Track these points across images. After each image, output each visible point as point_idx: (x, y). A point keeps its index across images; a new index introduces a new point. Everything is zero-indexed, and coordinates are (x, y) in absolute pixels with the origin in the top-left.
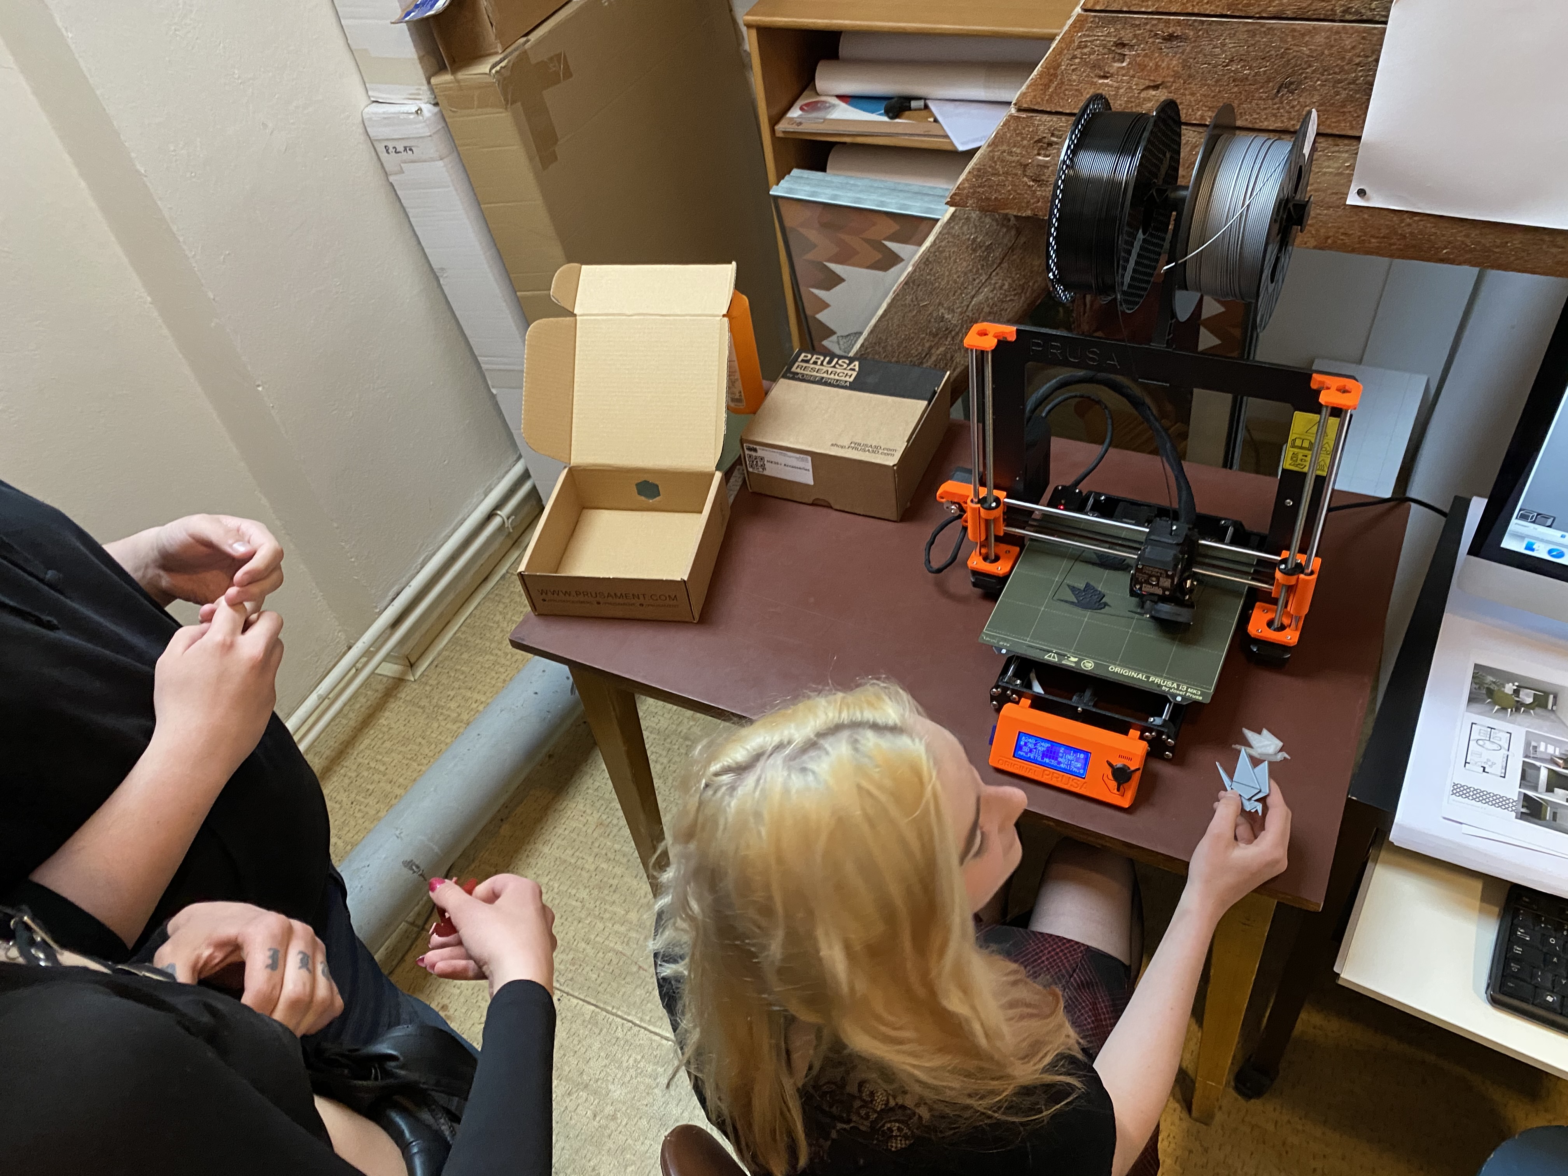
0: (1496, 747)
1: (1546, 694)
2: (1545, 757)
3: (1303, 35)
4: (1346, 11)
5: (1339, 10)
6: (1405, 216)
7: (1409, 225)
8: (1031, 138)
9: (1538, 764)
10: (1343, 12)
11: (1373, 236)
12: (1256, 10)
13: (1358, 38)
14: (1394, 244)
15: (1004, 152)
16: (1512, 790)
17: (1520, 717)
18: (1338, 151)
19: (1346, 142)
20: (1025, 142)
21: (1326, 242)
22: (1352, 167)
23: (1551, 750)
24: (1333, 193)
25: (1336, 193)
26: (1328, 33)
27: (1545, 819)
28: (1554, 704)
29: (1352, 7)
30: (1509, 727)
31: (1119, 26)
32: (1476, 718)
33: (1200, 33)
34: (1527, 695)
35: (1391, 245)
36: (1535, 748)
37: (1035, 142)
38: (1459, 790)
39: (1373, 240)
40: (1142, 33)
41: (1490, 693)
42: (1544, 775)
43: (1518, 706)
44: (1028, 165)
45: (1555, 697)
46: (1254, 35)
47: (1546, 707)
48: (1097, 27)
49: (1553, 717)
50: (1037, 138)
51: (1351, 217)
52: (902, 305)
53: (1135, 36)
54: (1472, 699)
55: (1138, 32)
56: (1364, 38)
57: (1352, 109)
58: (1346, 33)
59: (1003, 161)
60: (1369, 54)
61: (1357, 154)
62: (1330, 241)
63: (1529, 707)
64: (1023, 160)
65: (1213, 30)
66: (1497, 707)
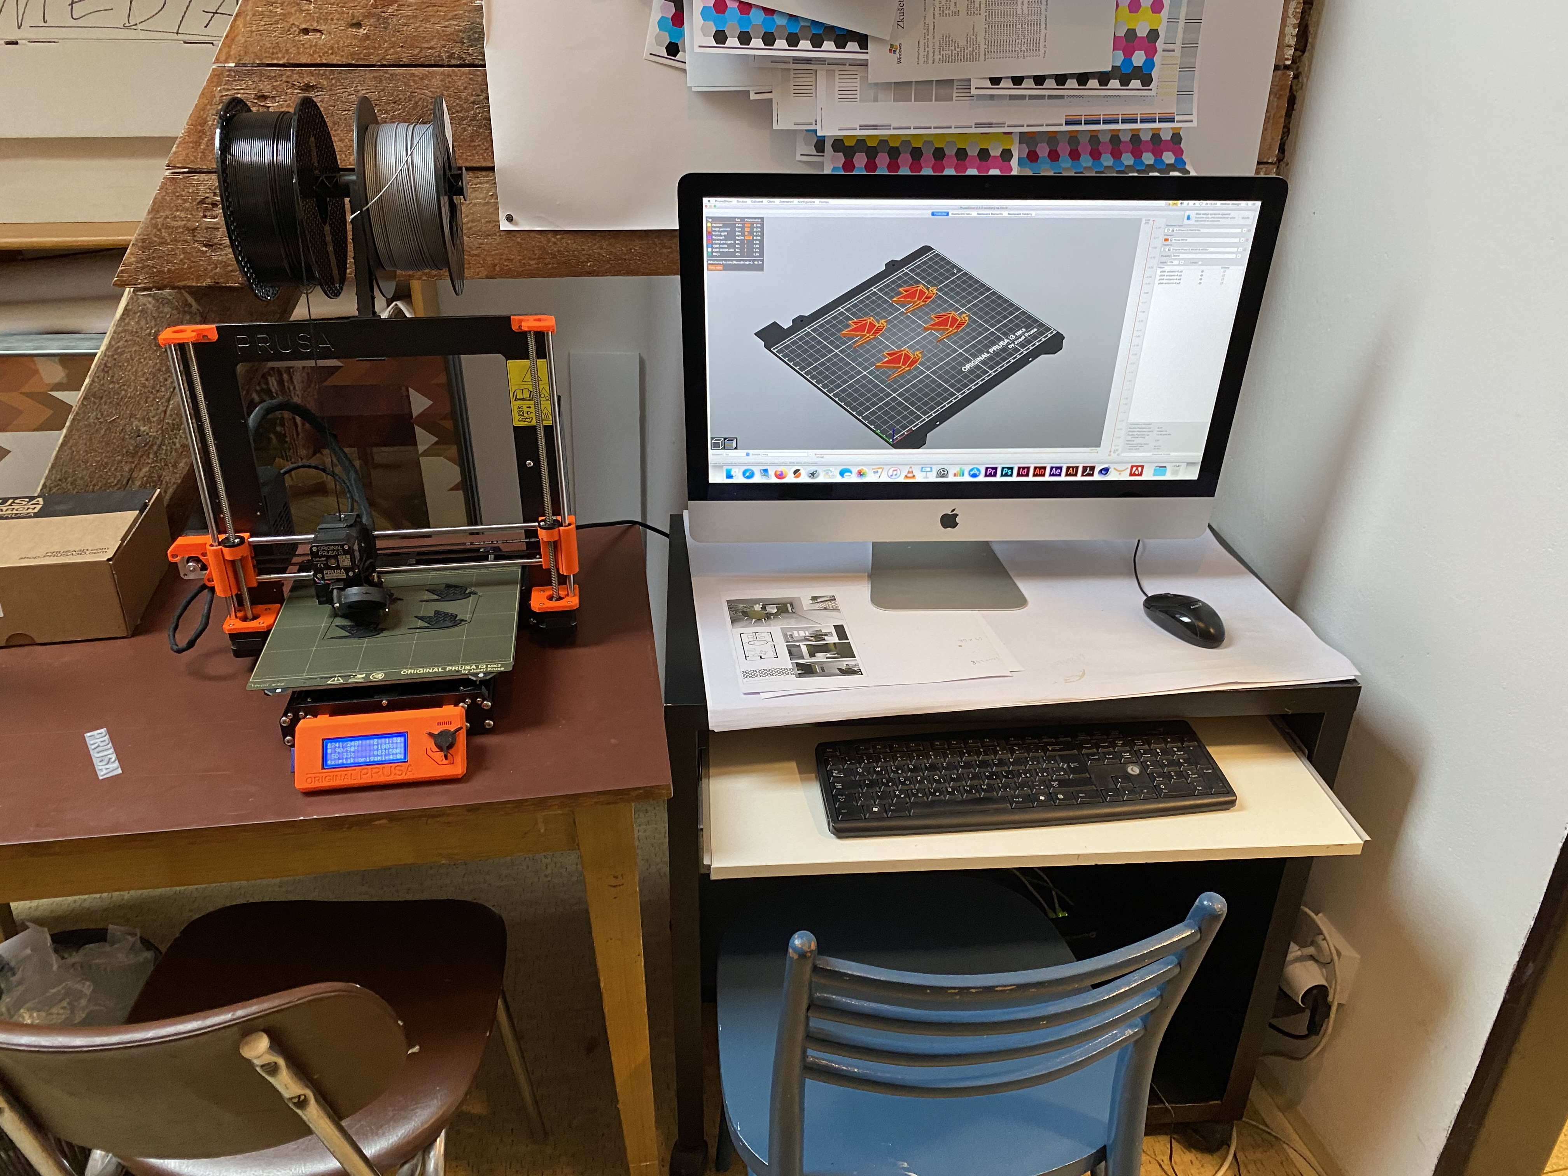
0: (763, 642)
1: (786, 605)
2: (798, 639)
3: (422, 79)
4: (451, 56)
5: (444, 56)
6: (549, 236)
7: (555, 243)
8: (194, 200)
9: (797, 644)
10: (449, 57)
11: (530, 259)
12: (377, 59)
13: (466, 80)
14: (549, 263)
15: (167, 217)
16: (788, 663)
17: (772, 622)
18: (480, 183)
19: (484, 173)
20: (187, 205)
21: (495, 270)
22: (495, 196)
23: (802, 634)
24: (487, 222)
25: (490, 222)
26: (442, 77)
27: (817, 672)
28: (793, 608)
29: (454, 53)
30: (769, 629)
31: (256, 79)
32: (742, 630)
33: (333, 81)
34: (773, 608)
35: (546, 264)
36: (791, 636)
37: (198, 203)
38: (747, 674)
39: (531, 262)
40: (280, 85)
41: (745, 613)
42: (804, 649)
43: (768, 616)
44: (196, 229)
45: (791, 605)
46: (381, 82)
47: (787, 611)
48: (235, 80)
49: (794, 615)
50: (199, 199)
51: (508, 243)
52: (86, 426)
53: (274, 88)
54: (733, 621)
55: (275, 84)
56: (471, 79)
57: (480, 143)
58: (457, 76)
59: (167, 227)
60: (479, 93)
61: (495, 183)
62: (497, 268)
63: (775, 614)
64: (189, 224)
65: (343, 79)
66: (753, 620)
